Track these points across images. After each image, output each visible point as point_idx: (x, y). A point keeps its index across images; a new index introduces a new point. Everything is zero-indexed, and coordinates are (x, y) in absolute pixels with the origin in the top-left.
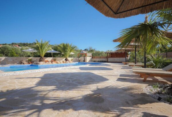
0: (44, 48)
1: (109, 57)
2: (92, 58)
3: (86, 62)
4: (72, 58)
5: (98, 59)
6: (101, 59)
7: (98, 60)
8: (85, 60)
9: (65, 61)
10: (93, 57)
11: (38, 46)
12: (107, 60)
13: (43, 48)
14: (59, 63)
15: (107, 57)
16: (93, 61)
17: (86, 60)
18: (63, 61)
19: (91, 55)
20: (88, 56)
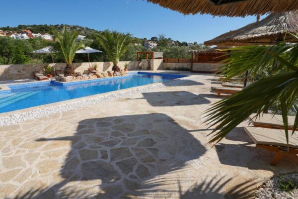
0: (70, 45)
1: (196, 62)
2: (164, 61)
3: (153, 70)
4: (128, 62)
5: (174, 64)
6: (180, 65)
7: (174, 67)
8: (151, 66)
9: (113, 71)
10: (166, 59)
11: (59, 41)
12: (192, 67)
13: (68, 46)
14: (102, 76)
15: (192, 61)
16: (165, 67)
17: (153, 65)
18: (109, 72)
19: (162, 57)
20: (155, 58)
